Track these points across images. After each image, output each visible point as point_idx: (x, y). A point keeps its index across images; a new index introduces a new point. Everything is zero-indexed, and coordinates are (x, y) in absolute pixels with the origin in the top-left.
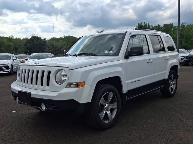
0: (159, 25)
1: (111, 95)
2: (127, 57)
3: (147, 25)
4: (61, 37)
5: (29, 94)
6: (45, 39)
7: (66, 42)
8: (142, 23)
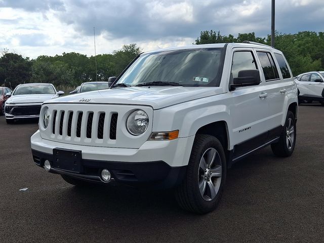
0: (230, 36)
1: (213, 152)
2: (232, 88)
3: (217, 35)
4: (57, 55)
5: (79, 153)
6: (28, 58)
7: (67, 64)
8: (207, 32)
